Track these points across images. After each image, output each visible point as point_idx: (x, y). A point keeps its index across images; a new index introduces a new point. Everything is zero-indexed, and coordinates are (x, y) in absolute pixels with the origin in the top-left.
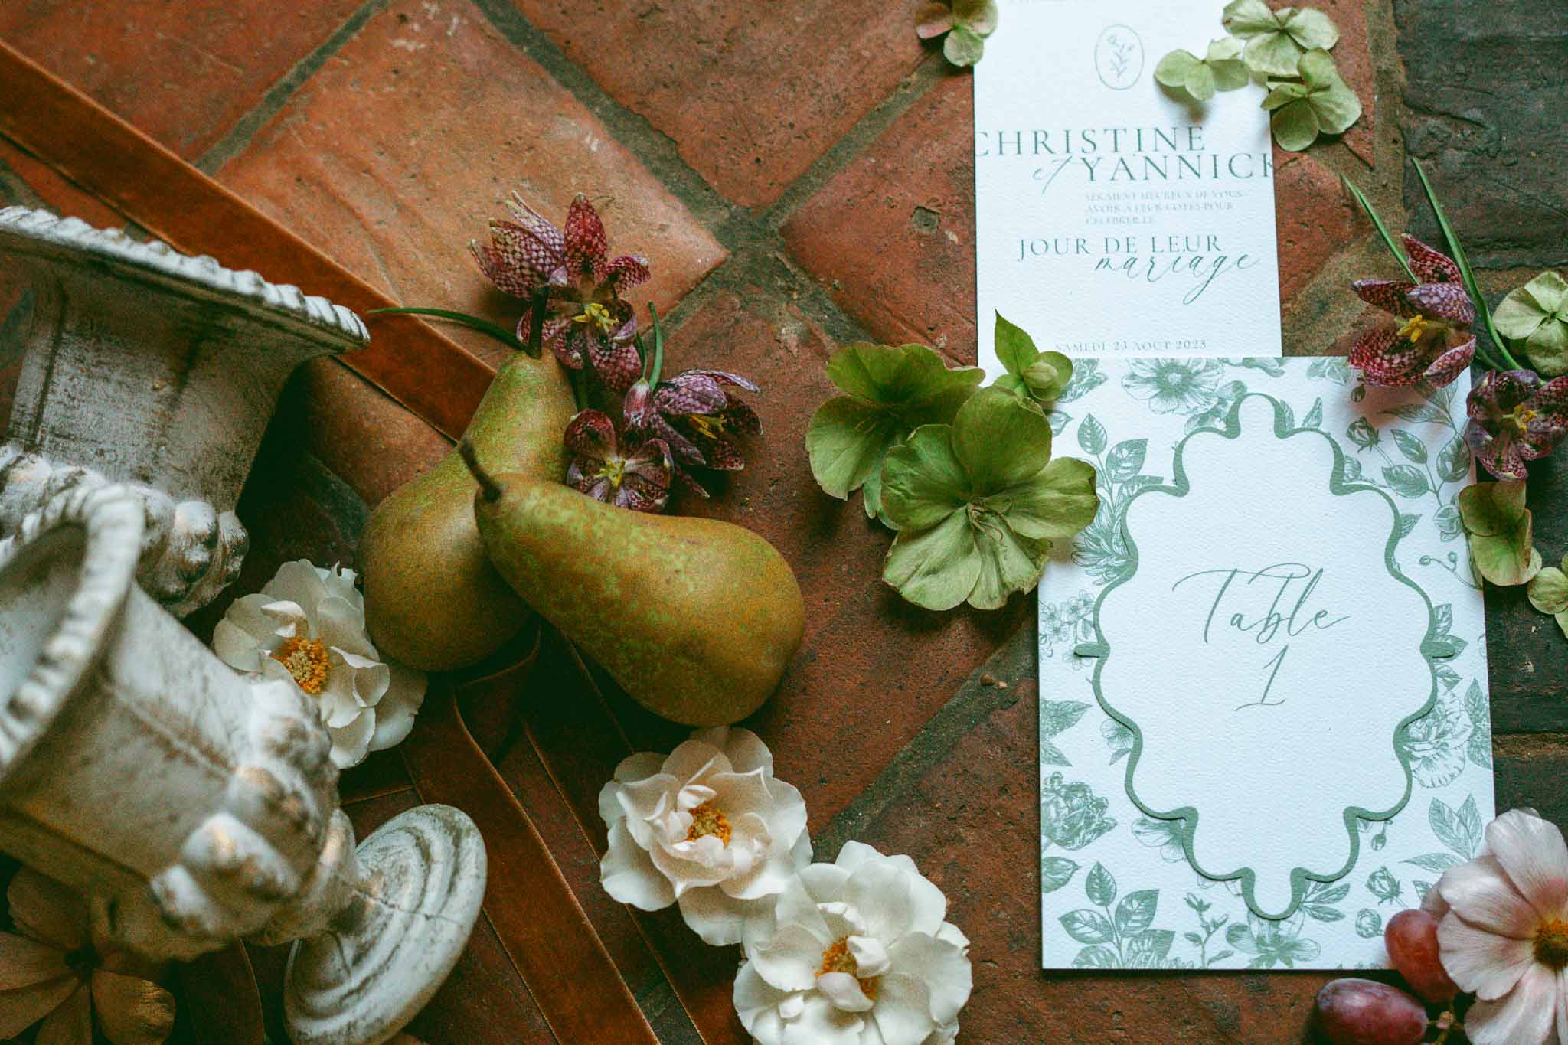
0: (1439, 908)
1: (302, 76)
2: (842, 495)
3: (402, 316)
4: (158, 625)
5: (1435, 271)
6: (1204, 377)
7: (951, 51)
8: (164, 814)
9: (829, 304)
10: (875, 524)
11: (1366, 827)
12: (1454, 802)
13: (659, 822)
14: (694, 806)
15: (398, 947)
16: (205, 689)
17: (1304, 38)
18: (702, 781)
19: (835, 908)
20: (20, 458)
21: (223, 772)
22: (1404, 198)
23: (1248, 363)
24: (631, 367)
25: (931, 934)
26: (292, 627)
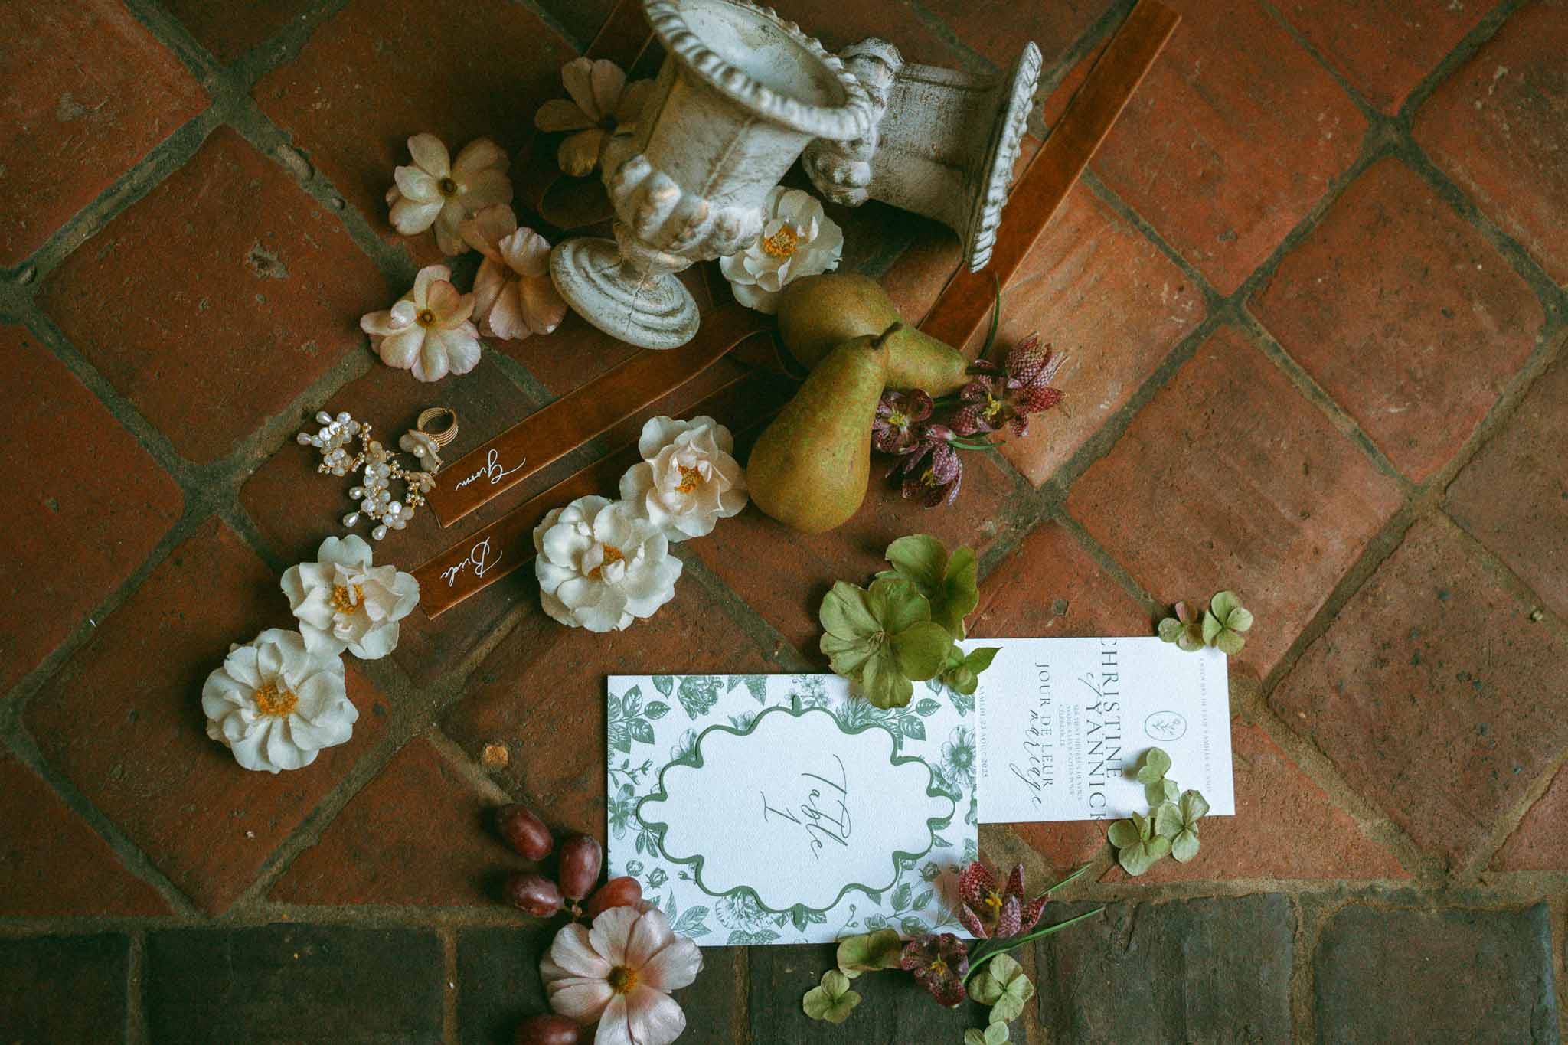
0: (643, 908)
1: (1144, 230)
2: (888, 557)
3: (995, 293)
4: (788, 152)
5: (1030, 916)
6: (964, 775)
7: (1167, 623)
8: (680, 160)
9: (1008, 550)
10: (872, 577)
11: (692, 868)
12: (708, 921)
13: (689, 449)
14: (699, 470)
15: (613, 298)
16: (753, 181)
17: (1180, 840)
18: (714, 474)
19: (641, 553)
20: (891, 71)
21: (704, 192)
22: (1080, 901)
23: (974, 803)
24: (964, 429)
25: (625, 608)
26: (803, 234)
